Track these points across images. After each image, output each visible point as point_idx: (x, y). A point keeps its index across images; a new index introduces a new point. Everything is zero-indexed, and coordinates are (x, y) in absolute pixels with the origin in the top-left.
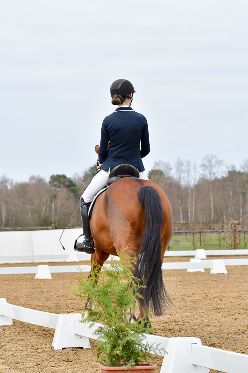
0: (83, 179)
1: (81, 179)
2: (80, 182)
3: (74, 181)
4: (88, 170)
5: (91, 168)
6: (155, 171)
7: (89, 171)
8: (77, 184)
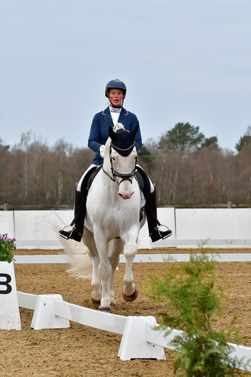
0: (159, 146)
1: (156, 145)
2: (155, 149)
3: (148, 148)
4: (165, 135)
5: (169, 132)
6: (248, 137)
7: (167, 135)
8: (152, 152)
